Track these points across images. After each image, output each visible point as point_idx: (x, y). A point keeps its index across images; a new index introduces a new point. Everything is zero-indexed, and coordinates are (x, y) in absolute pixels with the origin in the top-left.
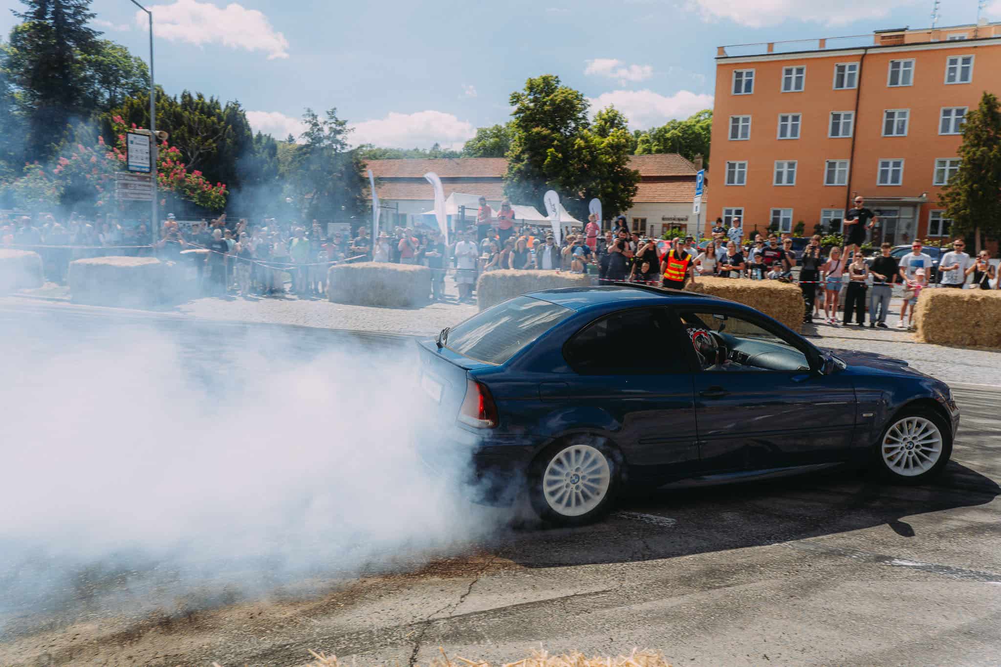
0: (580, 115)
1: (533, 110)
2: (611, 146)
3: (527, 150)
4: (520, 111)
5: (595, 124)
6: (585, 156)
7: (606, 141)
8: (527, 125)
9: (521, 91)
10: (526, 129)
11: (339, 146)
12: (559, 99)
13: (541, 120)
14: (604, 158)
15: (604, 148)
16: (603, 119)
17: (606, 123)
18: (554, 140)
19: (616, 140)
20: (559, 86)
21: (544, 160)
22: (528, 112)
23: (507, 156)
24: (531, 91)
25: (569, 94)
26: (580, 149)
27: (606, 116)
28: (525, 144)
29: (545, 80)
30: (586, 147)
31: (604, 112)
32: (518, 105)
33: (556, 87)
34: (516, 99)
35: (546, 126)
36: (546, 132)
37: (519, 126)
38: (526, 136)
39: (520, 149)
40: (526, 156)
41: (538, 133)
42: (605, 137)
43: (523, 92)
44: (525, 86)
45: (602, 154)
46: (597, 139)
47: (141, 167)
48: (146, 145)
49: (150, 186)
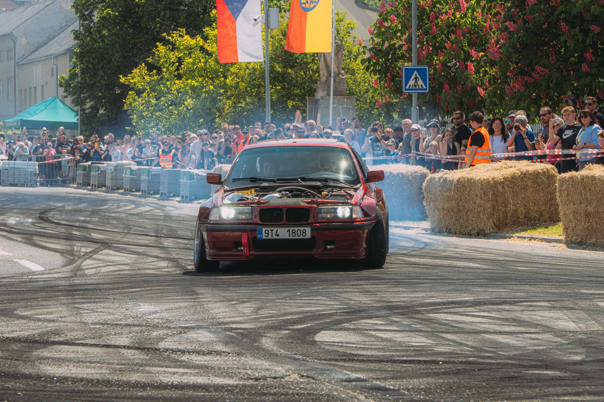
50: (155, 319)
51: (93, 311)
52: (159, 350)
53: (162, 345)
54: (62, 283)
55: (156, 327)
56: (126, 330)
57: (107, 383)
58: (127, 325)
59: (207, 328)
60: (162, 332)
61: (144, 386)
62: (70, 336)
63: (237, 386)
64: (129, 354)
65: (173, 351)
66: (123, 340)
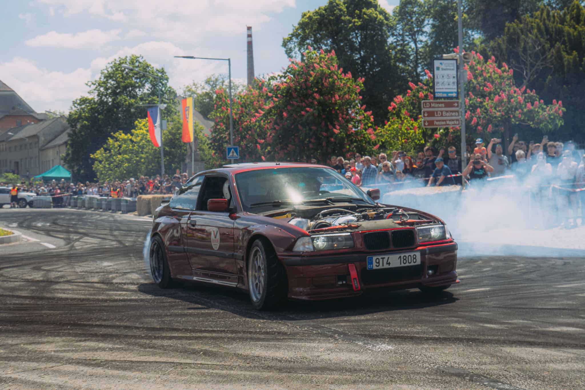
47: (447, 93)
48: (453, 69)
49: (458, 112)
50: (110, 269)
51: (80, 266)
52: (112, 283)
53: (114, 281)
54: (65, 253)
55: (111, 273)
56: (97, 275)
57: (88, 300)
58: (97, 272)
59: (136, 272)
60: (114, 275)
61: (106, 301)
62: (69, 278)
63: (151, 299)
64: (99, 285)
65: (120, 284)
66: (96, 279)
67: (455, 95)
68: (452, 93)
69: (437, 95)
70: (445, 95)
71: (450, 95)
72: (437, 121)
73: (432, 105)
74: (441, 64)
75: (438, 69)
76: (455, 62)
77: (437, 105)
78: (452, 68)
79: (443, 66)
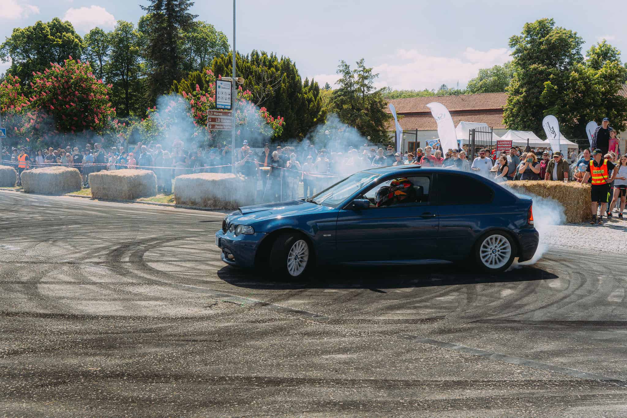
0: (574, 51)
1: (530, 49)
2: (605, 77)
3: (525, 84)
4: (518, 51)
5: (588, 58)
6: (580, 87)
7: (599, 72)
8: (525, 63)
9: (519, 34)
10: (524, 66)
11: (366, 89)
12: (554, 39)
13: (537, 57)
14: (597, 87)
15: (597, 79)
16: (596, 53)
17: (599, 57)
18: (550, 73)
19: (609, 71)
20: (554, 28)
21: (541, 92)
22: (525, 52)
23: (507, 91)
24: (528, 35)
25: (564, 33)
26: (575, 80)
27: (598, 51)
28: (523, 79)
29: (541, 23)
30: (580, 79)
31: (597, 47)
32: (517, 46)
33: (552, 28)
34: (514, 41)
35: (543, 62)
36: (541, 68)
37: (518, 64)
38: (524, 73)
39: (519, 83)
40: (524, 90)
41: (535, 69)
42: (598, 69)
43: (522, 35)
44: (523, 30)
45: (596, 84)
46: (591, 71)
47: (225, 105)
48: (229, 89)
49: (231, 120)
67: (229, 107)
68: (228, 106)
69: (218, 106)
70: (223, 107)
71: (226, 107)
72: (218, 125)
73: (215, 114)
74: (221, 83)
75: (219, 87)
76: (230, 83)
77: (217, 114)
78: (228, 87)
79: (222, 86)
